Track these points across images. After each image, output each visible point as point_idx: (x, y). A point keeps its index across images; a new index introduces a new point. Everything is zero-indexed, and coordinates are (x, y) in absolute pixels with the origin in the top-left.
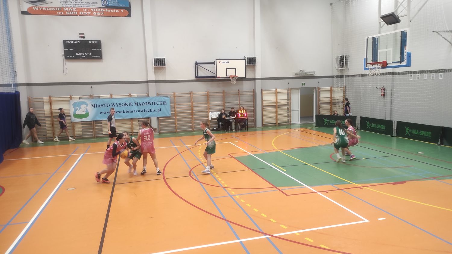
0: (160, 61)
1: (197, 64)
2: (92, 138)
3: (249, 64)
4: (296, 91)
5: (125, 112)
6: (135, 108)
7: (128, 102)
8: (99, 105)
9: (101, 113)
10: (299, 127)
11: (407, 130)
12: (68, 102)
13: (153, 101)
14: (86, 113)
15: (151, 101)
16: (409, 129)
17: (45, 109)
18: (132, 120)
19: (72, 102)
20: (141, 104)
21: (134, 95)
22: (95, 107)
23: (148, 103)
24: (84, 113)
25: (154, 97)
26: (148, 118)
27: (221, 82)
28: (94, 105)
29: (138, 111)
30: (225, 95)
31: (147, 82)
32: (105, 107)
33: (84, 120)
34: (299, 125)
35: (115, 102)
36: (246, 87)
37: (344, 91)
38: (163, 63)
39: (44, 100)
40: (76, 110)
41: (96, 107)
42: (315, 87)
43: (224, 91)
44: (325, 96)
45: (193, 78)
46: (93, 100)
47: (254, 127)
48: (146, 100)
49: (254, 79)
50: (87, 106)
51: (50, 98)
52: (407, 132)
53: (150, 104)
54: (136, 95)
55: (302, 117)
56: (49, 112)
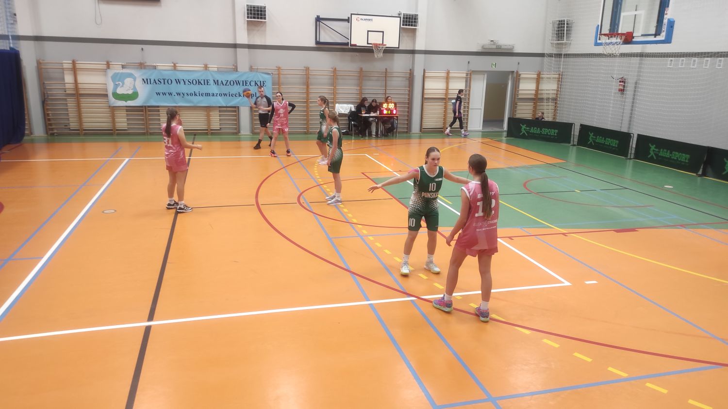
0: (258, 11)
1: (318, 19)
2: (144, 134)
3: (406, 25)
4: (481, 76)
5: (198, 95)
6: (214, 89)
7: (203, 78)
8: (155, 80)
9: (158, 94)
10: (480, 136)
11: (652, 149)
12: (104, 73)
13: (244, 79)
14: (133, 92)
15: (241, 79)
16: (655, 148)
17: (66, 81)
18: (208, 109)
19: (111, 73)
20: (224, 83)
21: (213, 67)
22: (148, 84)
23: (235, 83)
24: (130, 92)
25: (245, 73)
26: (235, 107)
27: (357, 54)
28: (147, 79)
29: (218, 95)
30: (362, 76)
31: (235, 46)
32: (164, 83)
33: (130, 103)
34: (481, 133)
35: (180, 76)
36: (399, 64)
37: (560, 80)
38: (261, 15)
39: (64, 67)
40: (116, 86)
41: (151, 84)
42: (513, 72)
43: (361, 69)
44: (527, 87)
45: (312, 44)
46: (143, 71)
47: (407, 132)
48: (233, 77)
49: (413, 52)
50: (135, 80)
51: (74, 63)
52: (652, 153)
53: (239, 84)
54: (216, 66)
55: (487, 121)
56: (72, 86)
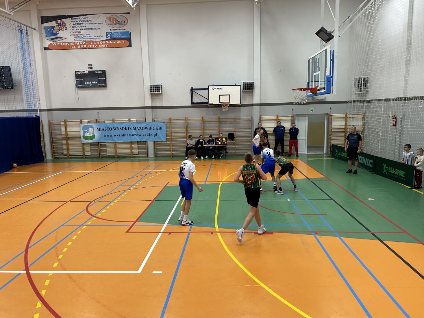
0: (155, 88)
1: (192, 90)
2: (97, 158)
3: (245, 89)
4: (304, 118)
5: (125, 135)
6: (134, 132)
7: (127, 126)
9: (105, 136)
12: (79, 126)
14: (93, 135)
15: (148, 126)
17: (62, 131)
18: (131, 143)
20: (139, 129)
23: (145, 128)
24: (91, 135)
25: (151, 122)
26: (145, 142)
27: (217, 108)
28: (99, 128)
29: (136, 135)
30: (220, 121)
31: (145, 108)
32: (108, 130)
34: (306, 156)
35: (116, 126)
36: (244, 113)
38: (157, 90)
39: (61, 124)
40: (85, 132)
41: (101, 130)
42: (327, 114)
43: (219, 117)
44: (338, 124)
45: (189, 104)
46: (98, 124)
48: (143, 125)
49: (252, 105)
50: (93, 129)
51: (65, 121)
54: (135, 120)
55: (310, 147)
56: (64, 133)
